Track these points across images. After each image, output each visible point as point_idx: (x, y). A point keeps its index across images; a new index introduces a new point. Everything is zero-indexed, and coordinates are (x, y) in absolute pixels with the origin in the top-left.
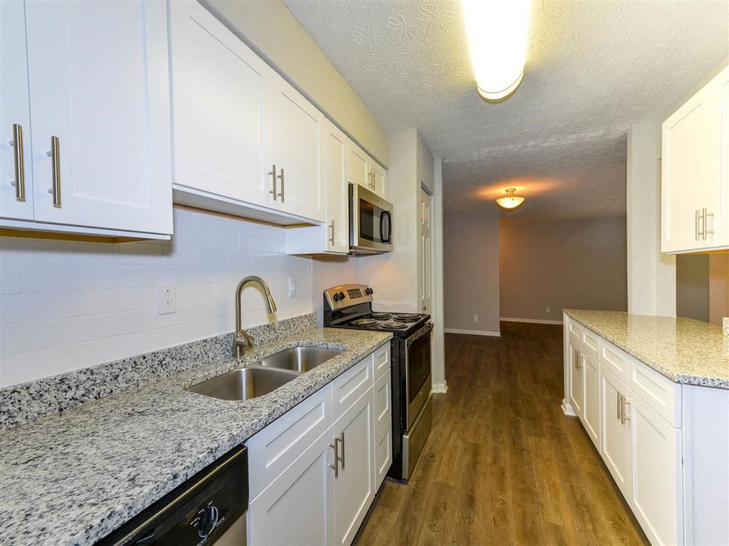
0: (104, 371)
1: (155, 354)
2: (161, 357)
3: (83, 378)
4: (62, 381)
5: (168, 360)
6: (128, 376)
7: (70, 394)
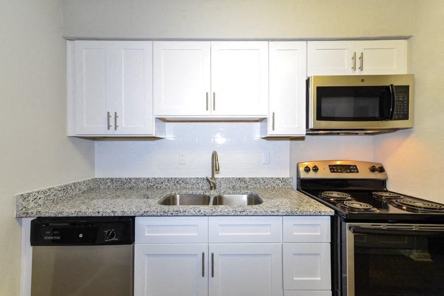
0: (159, 180)
1: (175, 179)
2: (178, 180)
3: (153, 180)
4: (148, 179)
5: (180, 182)
6: (166, 183)
7: (150, 184)
